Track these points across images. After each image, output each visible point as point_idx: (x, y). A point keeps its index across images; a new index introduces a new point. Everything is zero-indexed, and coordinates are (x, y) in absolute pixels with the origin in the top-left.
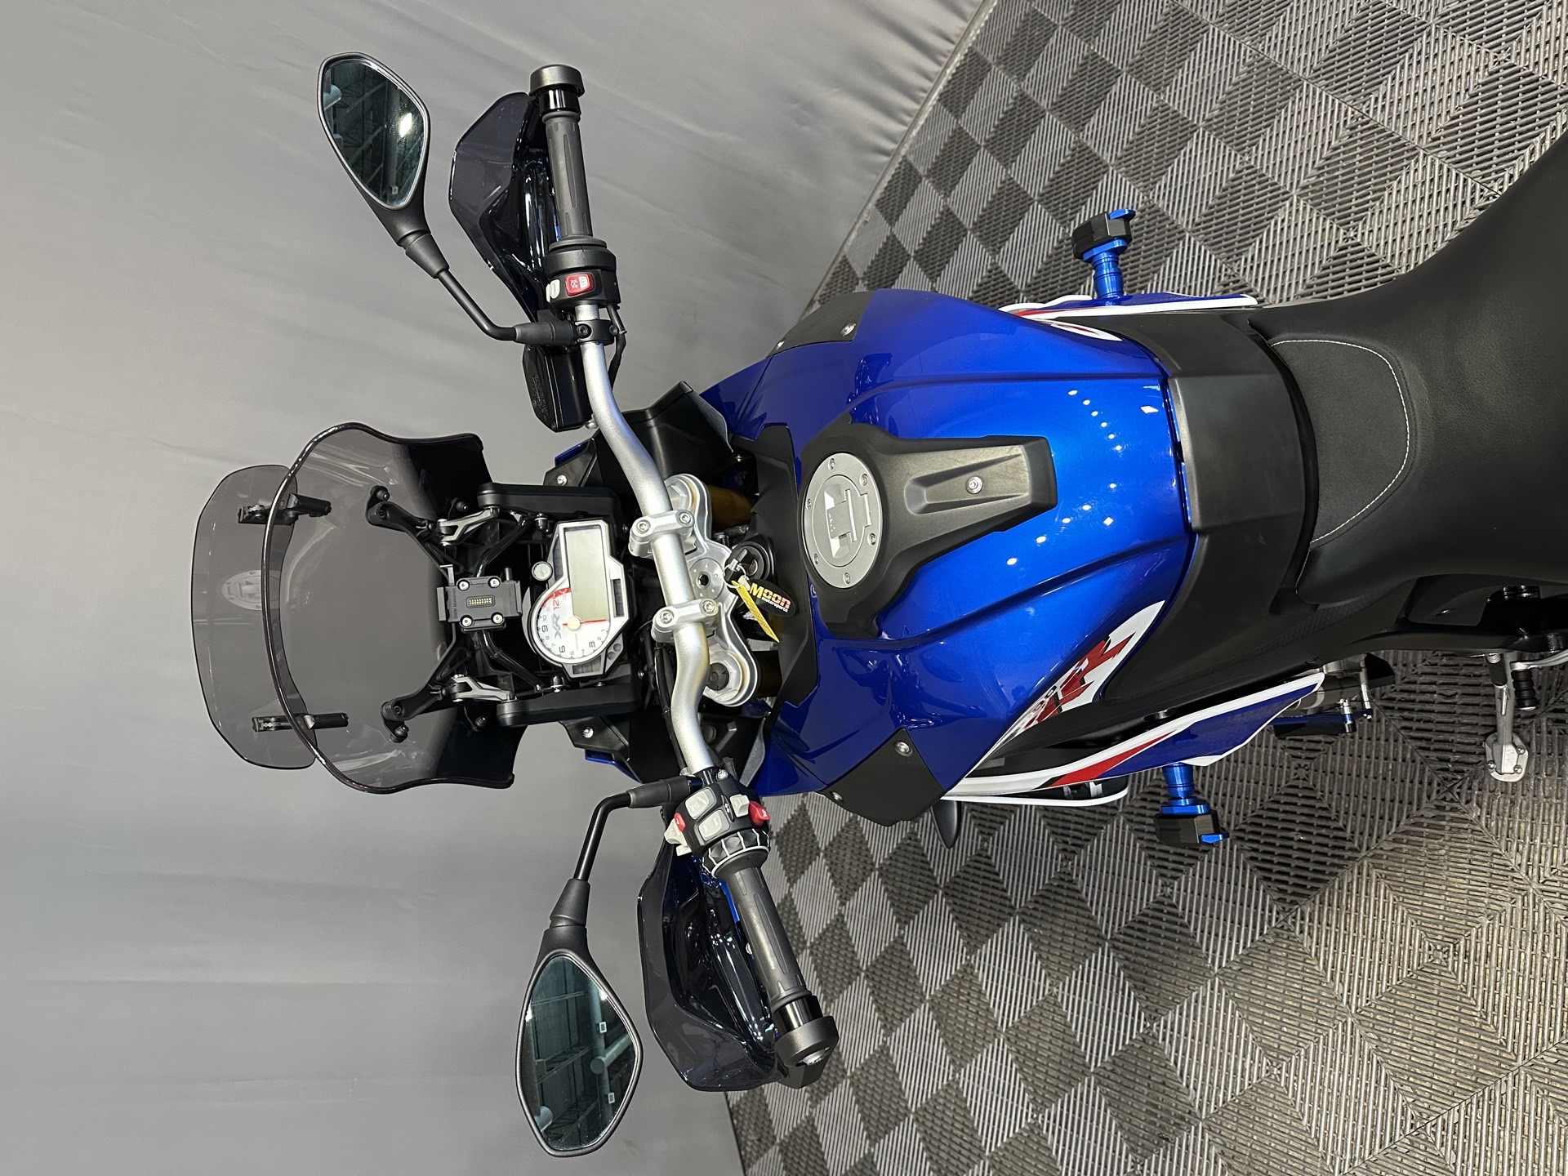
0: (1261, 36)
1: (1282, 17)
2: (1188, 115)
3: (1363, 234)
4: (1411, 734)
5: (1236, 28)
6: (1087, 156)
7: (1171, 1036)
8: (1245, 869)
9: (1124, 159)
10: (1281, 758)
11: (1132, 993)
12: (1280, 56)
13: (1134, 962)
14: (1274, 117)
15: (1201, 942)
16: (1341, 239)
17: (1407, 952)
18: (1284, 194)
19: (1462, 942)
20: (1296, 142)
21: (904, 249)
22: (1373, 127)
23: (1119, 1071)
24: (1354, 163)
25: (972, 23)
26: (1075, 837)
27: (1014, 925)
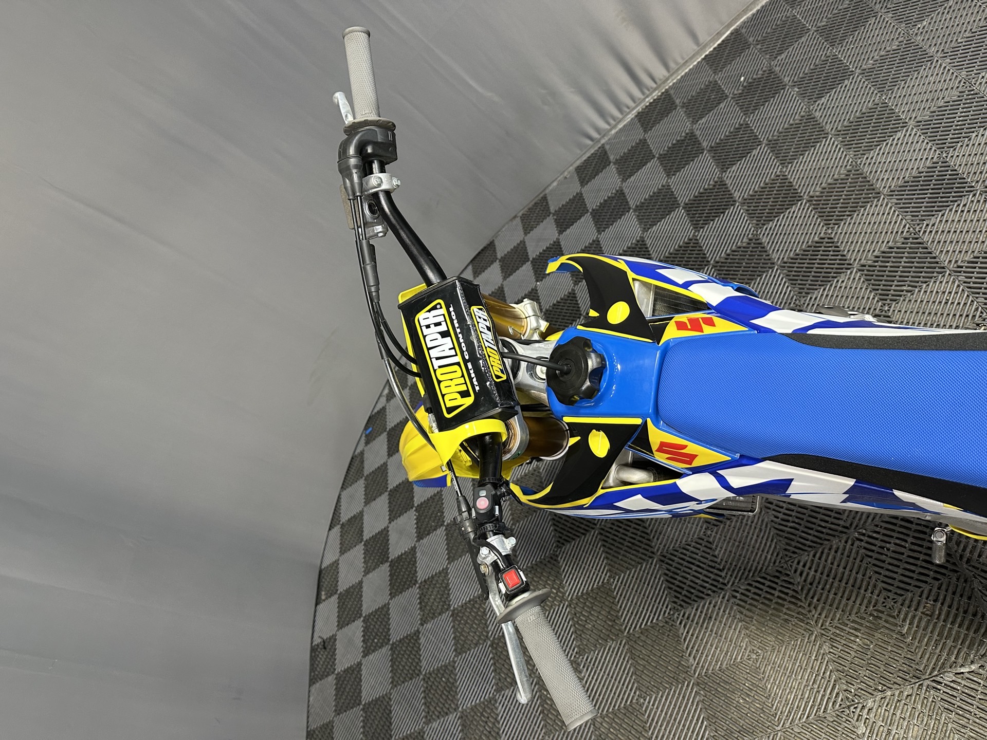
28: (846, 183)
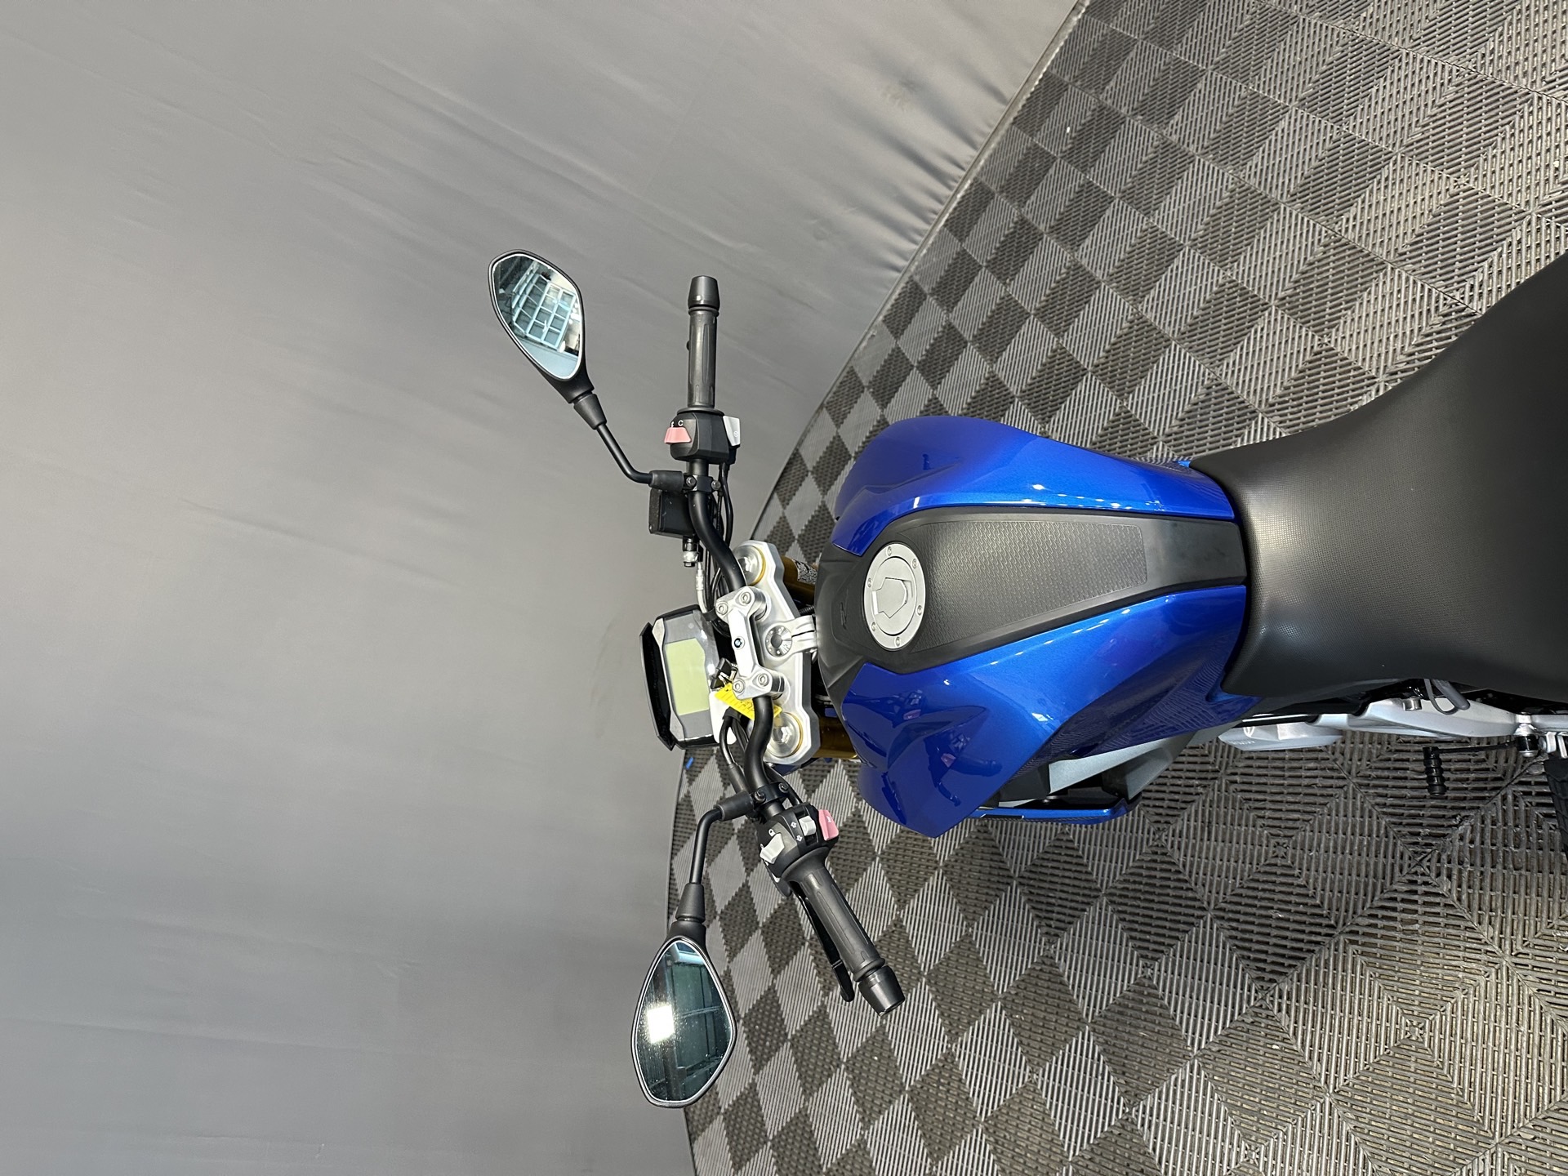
0: (1243, 165)
2: (1175, 235)
3: (1336, 340)
4: (1385, 810)
7: (1150, 1121)
8: (1224, 948)
9: (1115, 276)
10: (1260, 836)
11: (1112, 1078)
13: (1114, 1045)
14: (1254, 236)
15: (1181, 1023)
16: (1316, 345)
17: (1383, 1028)
18: (1263, 305)
19: (1438, 1017)
20: (1274, 259)
21: (907, 360)
22: (1345, 245)
23: (1097, 1159)
24: (1328, 277)
26: (1058, 920)
27: (996, 1011)
28: (1233, 207)
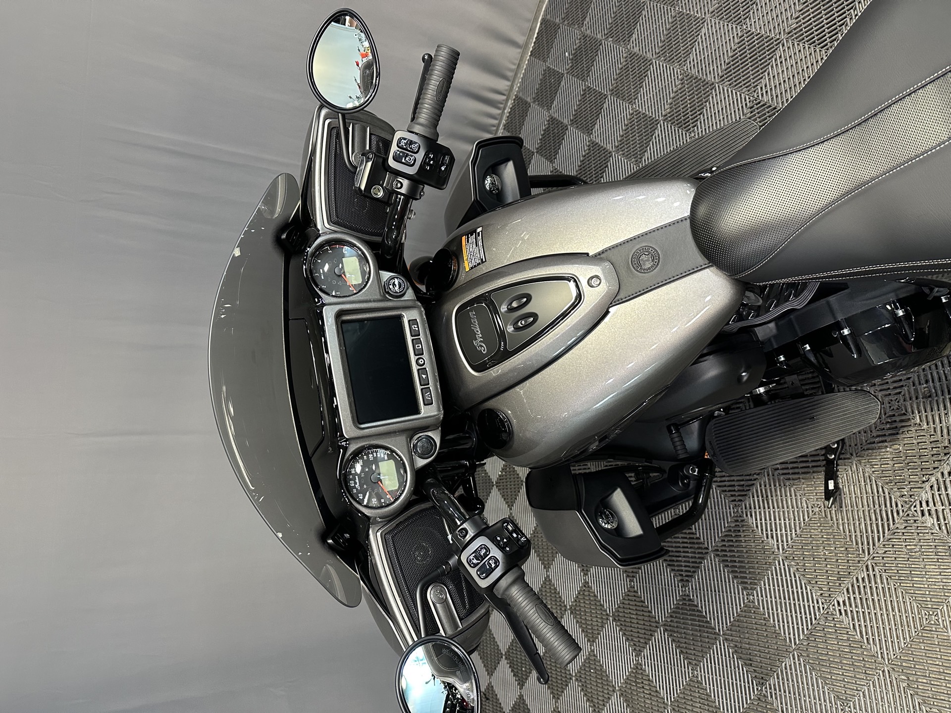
1: (694, 49)
5: (668, 59)
6: (597, 148)
12: (698, 71)
25: (513, 82)
